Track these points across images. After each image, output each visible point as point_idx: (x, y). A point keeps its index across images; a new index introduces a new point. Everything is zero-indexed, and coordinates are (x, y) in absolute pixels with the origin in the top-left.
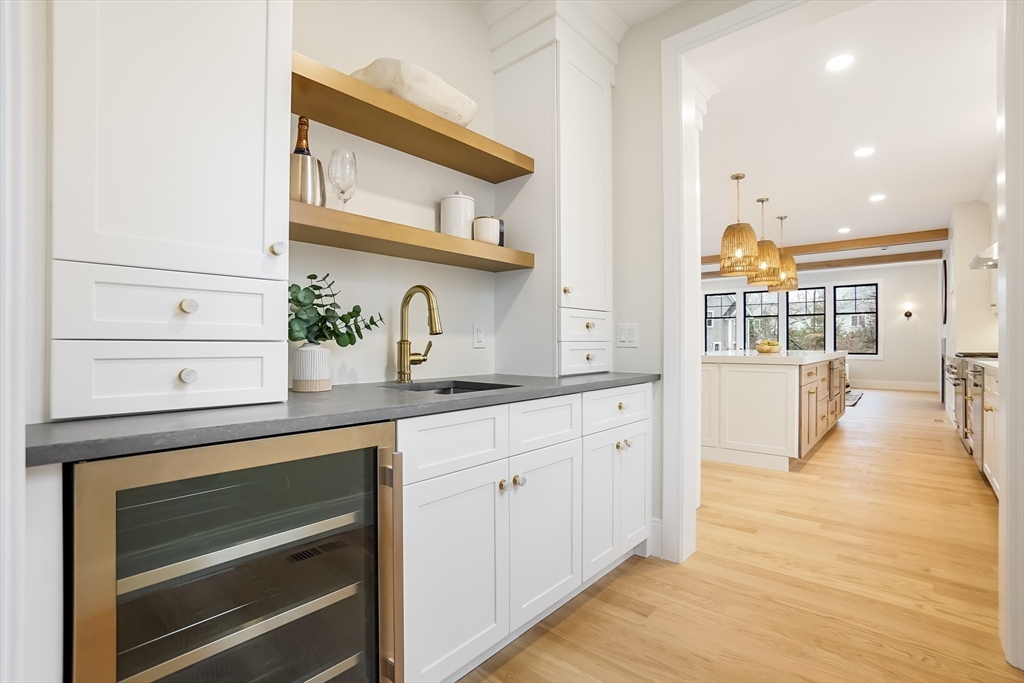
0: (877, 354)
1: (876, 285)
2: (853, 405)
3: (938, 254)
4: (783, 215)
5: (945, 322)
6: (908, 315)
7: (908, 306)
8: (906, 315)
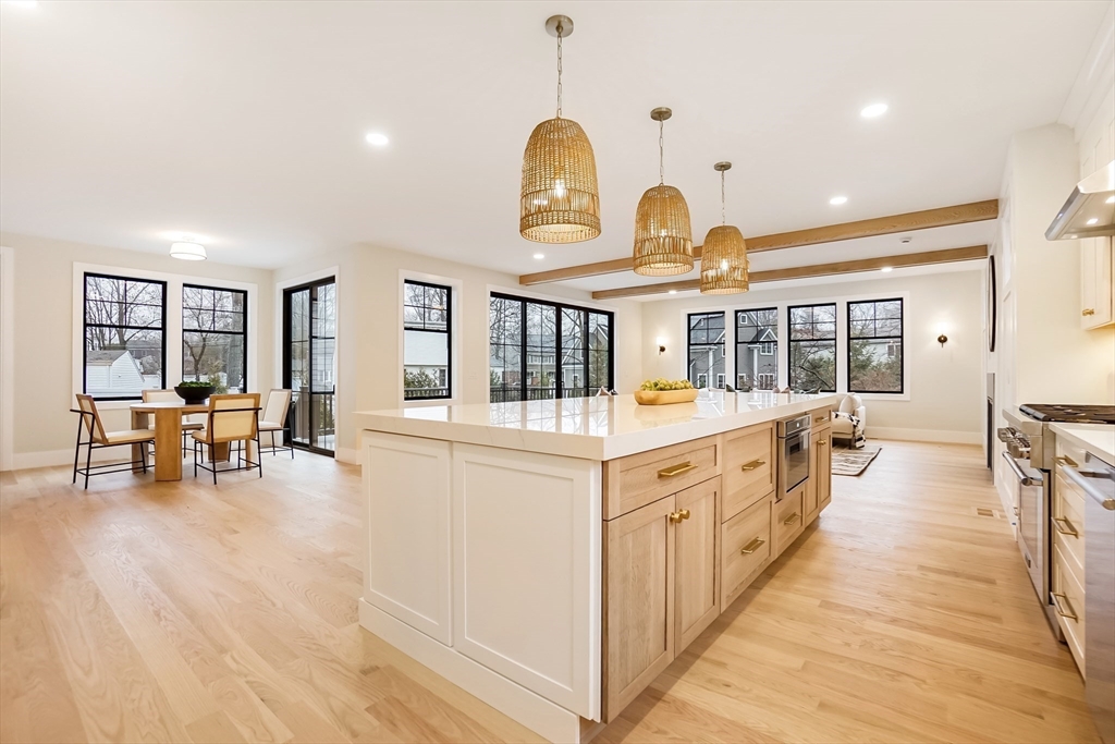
0: (902, 392)
1: (901, 299)
2: (858, 475)
3: (980, 251)
4: (724, 160)
5: (992, 349)
6: (943, 340)
7: (942, 326)
8: (940, 340)
